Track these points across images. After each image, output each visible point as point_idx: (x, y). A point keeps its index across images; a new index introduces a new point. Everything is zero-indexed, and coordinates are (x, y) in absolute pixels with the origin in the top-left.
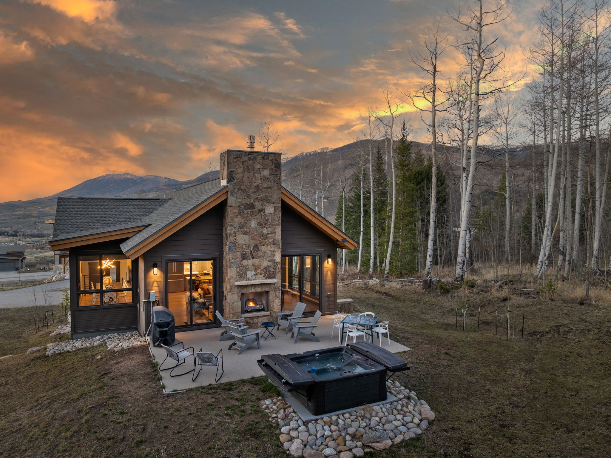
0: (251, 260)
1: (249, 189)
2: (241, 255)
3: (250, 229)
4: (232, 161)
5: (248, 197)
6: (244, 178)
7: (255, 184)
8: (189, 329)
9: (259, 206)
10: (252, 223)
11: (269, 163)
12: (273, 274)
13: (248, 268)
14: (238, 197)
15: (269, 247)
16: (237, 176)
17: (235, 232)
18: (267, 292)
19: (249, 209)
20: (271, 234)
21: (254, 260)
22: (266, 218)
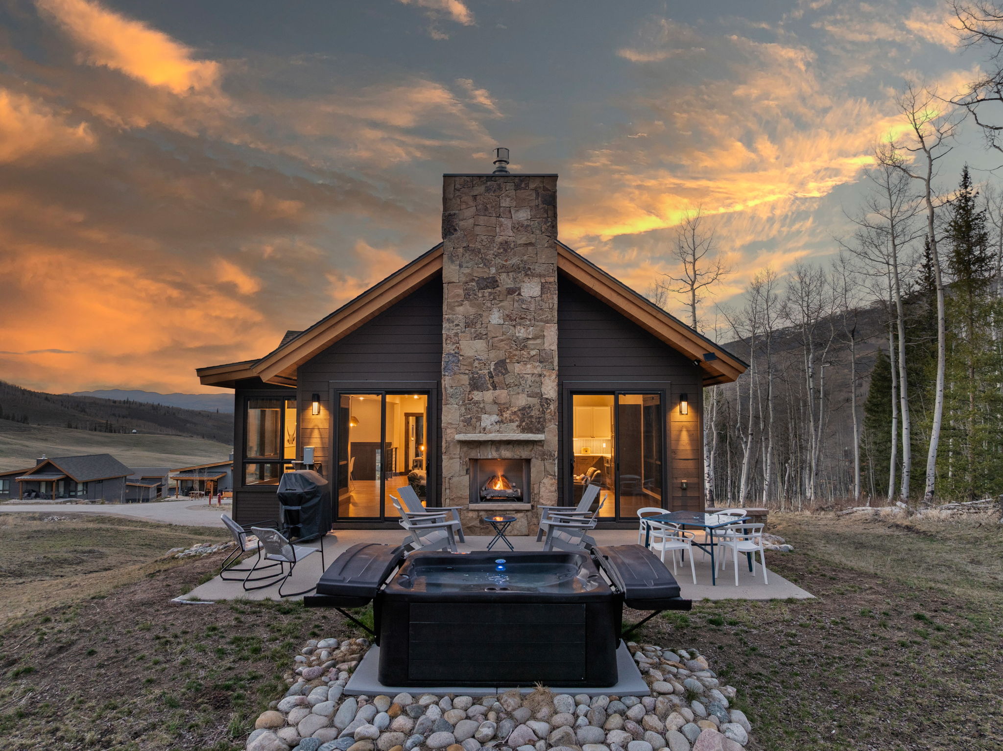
0: (491, 391)
1: (488, 248)
2: (470, 379)
3: (489, 329)
4: (452, 196)
5: (485, 265)
6: (477, 228)
7: (499, 239)
8: (376, 525)
9: (509, 281)
10: (493, 316)
11: (530, 195)
12: (539, 422)
13: (484, 408)
14: (465, 265)
15: (529, 366)
16: (461, 223)
17: (456, 335)
18: (528, 461)
19: (487, 287)
20: (533, 339)
21: (498, 392)
22: (524, 306)
